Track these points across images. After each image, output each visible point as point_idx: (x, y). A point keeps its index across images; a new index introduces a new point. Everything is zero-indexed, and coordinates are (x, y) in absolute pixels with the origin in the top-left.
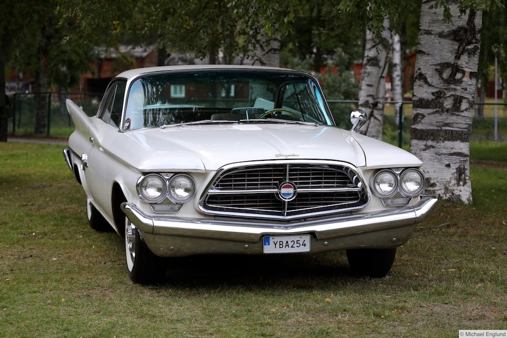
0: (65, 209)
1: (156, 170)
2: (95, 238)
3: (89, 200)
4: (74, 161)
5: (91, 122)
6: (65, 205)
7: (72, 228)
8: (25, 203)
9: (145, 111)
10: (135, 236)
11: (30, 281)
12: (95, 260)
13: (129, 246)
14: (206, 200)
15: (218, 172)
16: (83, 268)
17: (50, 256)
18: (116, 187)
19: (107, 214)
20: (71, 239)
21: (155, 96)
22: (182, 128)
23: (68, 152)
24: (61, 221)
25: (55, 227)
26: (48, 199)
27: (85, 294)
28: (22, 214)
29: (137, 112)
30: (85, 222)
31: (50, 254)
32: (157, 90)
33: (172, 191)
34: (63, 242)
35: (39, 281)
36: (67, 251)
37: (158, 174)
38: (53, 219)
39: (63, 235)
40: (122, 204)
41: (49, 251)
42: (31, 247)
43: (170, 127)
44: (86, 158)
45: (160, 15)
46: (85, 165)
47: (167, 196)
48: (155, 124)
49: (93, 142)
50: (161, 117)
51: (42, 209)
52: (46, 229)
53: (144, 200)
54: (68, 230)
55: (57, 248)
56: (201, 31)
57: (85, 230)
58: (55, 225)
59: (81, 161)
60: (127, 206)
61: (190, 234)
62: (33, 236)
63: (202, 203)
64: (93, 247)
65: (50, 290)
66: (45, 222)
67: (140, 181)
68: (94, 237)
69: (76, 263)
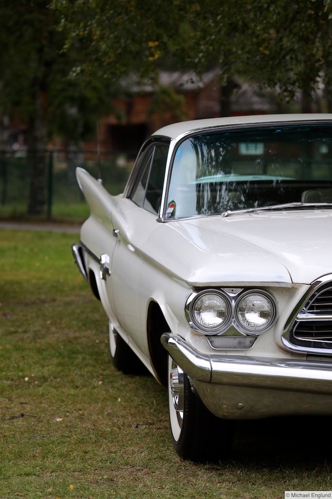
0: (76, 338)
1: (216, 283)
2: (122, 385)
3: (113, 325)
4: (88, 264)
5: (115, 204)
6: (75, 332)
7: (86, 369)
8: (13, 329)
9: (199, 186)
10: (183, 385)
11: (20, 455)
12: (121, 420)
13: (173, 400)
14: (294, 330)
15: (312, 286)
16: (103, 435)
17: (52, 415)
18: (154, 309)
19: (139, 347)
20: (85, 386)
21: (214, 163)
22: (255, 216)
23: (80, 250)
24: (69, 358)
25: (60, 368)
26: (49, 322)
27: (105, 477)
28: (8, 346)
29: (186, 189)
30: (107, 359)
31: (52, 412)
32: (217, 154)
33: (240, 317)
34: (72, 391)
35: (34, 456)
36: (79, 406)
37: (218, 289)
38: (57, 354)
39: (72, 381)
40: (163, 335)
41: (49, 407)
42: (22, 400)
43: (238, 214)
44: (108, 261)
45: (223, 32)
46: (106, 272)
47: (233, 324)
48: (214, 208)
49: (119, 237)
50: (224, 195)
51: (39, 338)
52: (46, 372)
53: (197, 329)
54: (79, 373)
55: (63, 401)
56: (288, 58)
57: (107, 372)
58: (59, 364)
59: (99, 266)
60: (171, 340)
61: (268, 383)
62: (25, 382)
63: (288, 335)
64: (119, 400)
65: (51, 470)
66: (44, 359)
67: (190, 300)
68: (120, 384)
69: (93, 427)
